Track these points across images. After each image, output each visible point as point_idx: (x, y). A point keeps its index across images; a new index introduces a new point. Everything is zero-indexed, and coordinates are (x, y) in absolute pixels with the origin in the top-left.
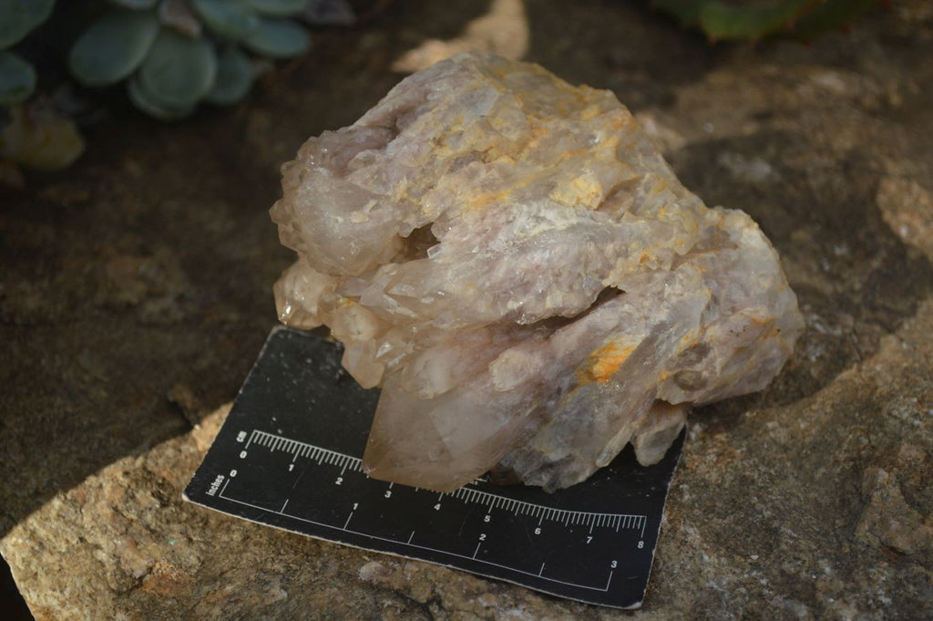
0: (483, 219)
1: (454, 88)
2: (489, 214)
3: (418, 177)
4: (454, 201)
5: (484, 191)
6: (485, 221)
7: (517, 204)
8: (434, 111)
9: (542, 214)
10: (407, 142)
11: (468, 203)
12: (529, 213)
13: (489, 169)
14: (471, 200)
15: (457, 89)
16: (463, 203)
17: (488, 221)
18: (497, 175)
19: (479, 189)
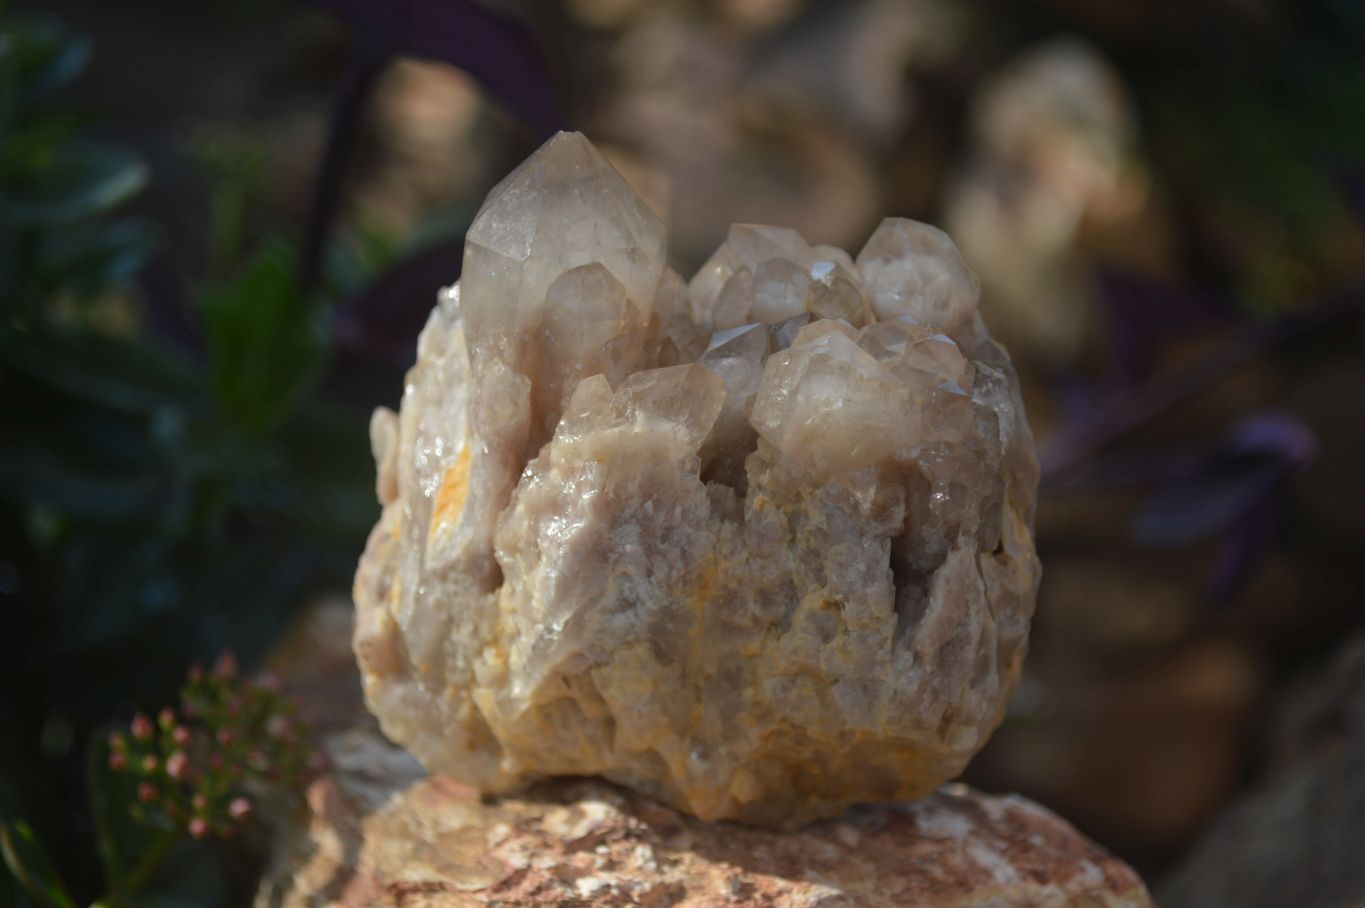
0: (684, 552)
1: (895, 691)
2: (679, 564)
3: (812, 540)
4: (745, 544)
5: (724, 587)
6: (677, 551)
7: (666, 603)
8: (889, 642)
9: (630, 613)
10: (869, 577)
11: (725, 557)
12: (643, 603)
13: (756, 620)
14: (724, 564)
15: (892, 692)
16: (732, 553)
17: (675, 554)
18: (737, 620)
19: (733, 585)
